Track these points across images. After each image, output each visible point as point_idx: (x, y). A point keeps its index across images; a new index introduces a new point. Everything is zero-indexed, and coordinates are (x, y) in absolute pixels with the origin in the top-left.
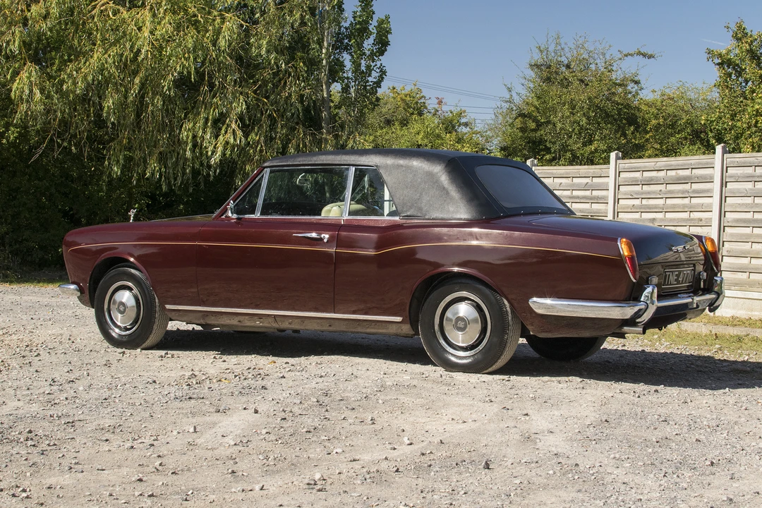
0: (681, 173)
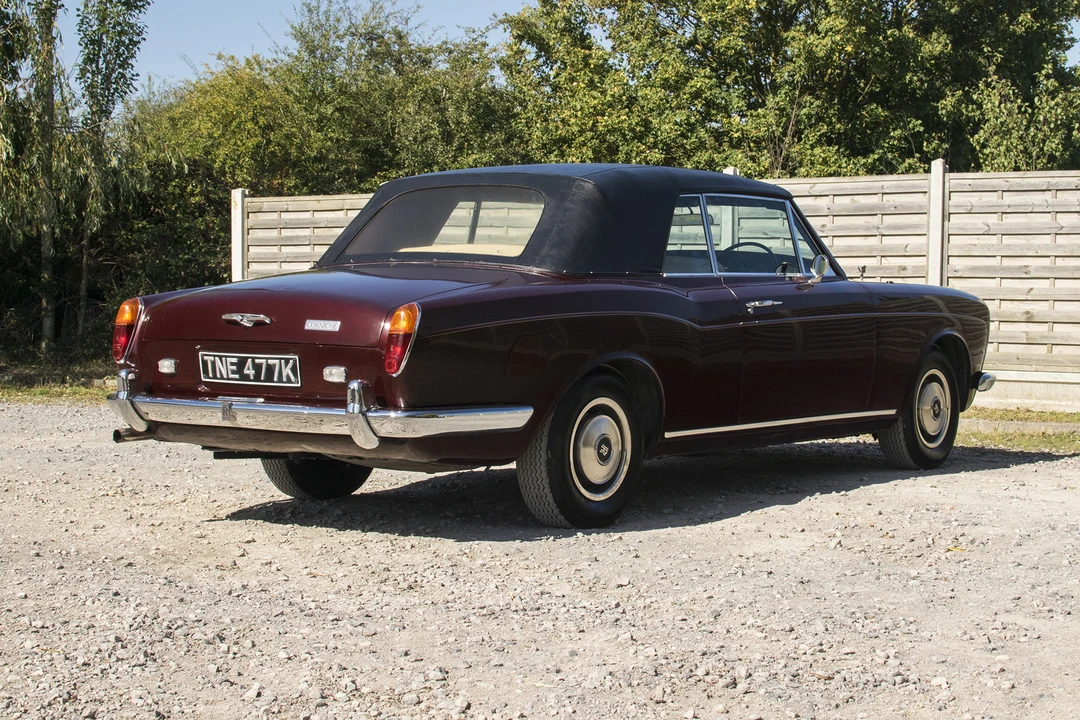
0: (864, 200)
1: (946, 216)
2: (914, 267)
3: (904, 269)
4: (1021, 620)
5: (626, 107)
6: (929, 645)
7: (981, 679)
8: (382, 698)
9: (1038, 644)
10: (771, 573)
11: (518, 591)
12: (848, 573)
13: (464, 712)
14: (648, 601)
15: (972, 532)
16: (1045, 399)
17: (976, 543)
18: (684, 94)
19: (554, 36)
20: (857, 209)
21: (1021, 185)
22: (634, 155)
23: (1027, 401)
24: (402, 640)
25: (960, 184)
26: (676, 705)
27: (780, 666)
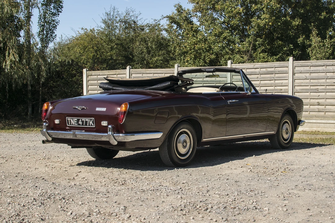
0: (269, 70)
1: (294, 74)
2: (285, 89)
3: (282, 90)
4: (295, 192)
5: (204, 42)
6: (267, 199)
7: (278, 208)
8: (106, 214)
9: (298, 198)
10: (228, 179)
11: (154, 185)
12: (250, 179)
13: (128, 218)
14: (190, 187)
15: (290, 167)
16: (324, 128)
17: (290, 170)
18: (221, 38)
19: (182, 21)
20: (267, 72)
21: (316, 64)
22: (206, 56)
23: (318, 129)
24: (116, 198)
25: (298, 64)
26: (189, 216)
27: (221, 205)
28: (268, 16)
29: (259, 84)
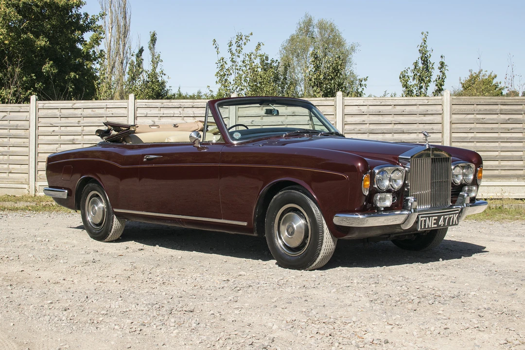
28: (4, 31)
29: (80, 131)
